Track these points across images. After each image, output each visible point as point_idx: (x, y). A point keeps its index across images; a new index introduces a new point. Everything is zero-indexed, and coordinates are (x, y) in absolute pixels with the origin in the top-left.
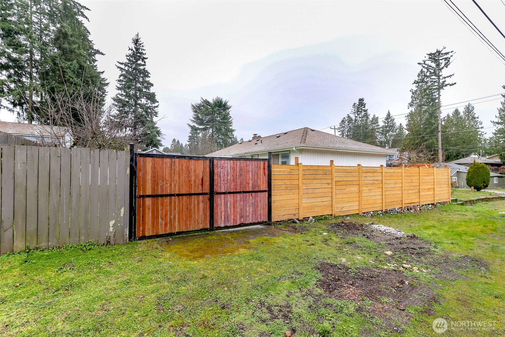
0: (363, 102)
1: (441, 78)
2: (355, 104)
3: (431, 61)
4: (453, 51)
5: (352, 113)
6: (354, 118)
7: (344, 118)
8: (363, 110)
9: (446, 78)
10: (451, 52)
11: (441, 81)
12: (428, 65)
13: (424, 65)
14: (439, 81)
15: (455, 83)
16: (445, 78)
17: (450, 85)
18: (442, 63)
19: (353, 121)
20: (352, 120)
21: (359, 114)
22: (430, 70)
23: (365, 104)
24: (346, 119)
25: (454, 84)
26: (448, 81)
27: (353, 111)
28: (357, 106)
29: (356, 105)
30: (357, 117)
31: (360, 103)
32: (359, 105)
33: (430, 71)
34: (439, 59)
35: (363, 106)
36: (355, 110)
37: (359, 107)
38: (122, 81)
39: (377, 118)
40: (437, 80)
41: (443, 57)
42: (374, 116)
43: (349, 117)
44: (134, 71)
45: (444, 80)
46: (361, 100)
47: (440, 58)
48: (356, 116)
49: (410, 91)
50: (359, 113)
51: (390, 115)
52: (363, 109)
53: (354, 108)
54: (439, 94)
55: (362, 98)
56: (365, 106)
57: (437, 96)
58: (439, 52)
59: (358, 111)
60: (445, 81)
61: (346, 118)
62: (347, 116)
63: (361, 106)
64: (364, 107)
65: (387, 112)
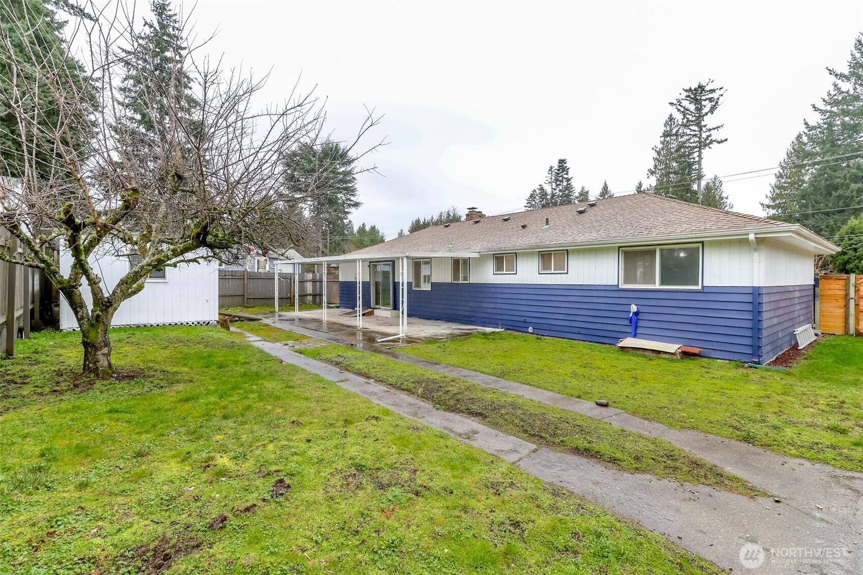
0: (565, 165)
1: (704, 129)
2: (551, 168)
3: (688, 102)
4: (722, 88)
5: (547, 182)
6: (549, 191)
7: (535, 190)
8: (565, 178)
9: (712, 131)
10: (720, 89)
11: (704, 135)
12: (684, 108)
13: (679, 107)
14: (701, 135)
15: (726, 140)
16: (710, 130)
17: (719, 142)
18: (705, 106)
19: (549, 197)
20: (546, 194)
21: (558, 185)
22: (688, 116)
23: (568, 169)
24: (538, 192)
25: (724, 141)
26: (715, 135)
27: (549, 179)
28: (556, 171)
29: (553, 169)
30: (555, 189)
31: (560, 166)
32: (558, 170)
33: (687, 118)
34: (701, 99)
35: (565, 172)
36: (551, 179)
37: (558, 174)
38: (130, 90)
39: (587, 192)
40: (697, 133)
41: (707, 97)
42: (583, 188)
43: (542, 189)
44: (157, 73)
45: (708, 133)
46: (562, 162)
47: (703, 98)
48: (554, 187)
49: (653, 149)
50: (558, 183)
51: (607, 188)
52: (565, 176)
53: (550, 175)
54: (699, 156)
55: (563, 159)
56: (567, 172)
57: (697, 159)
58: (701, 88)
59: (557, 180)
60: (710, 136)
61: (537, 190)
62: (539, 187)
63: (563, 172)
64: (567, 174)
65: (603, 184)
